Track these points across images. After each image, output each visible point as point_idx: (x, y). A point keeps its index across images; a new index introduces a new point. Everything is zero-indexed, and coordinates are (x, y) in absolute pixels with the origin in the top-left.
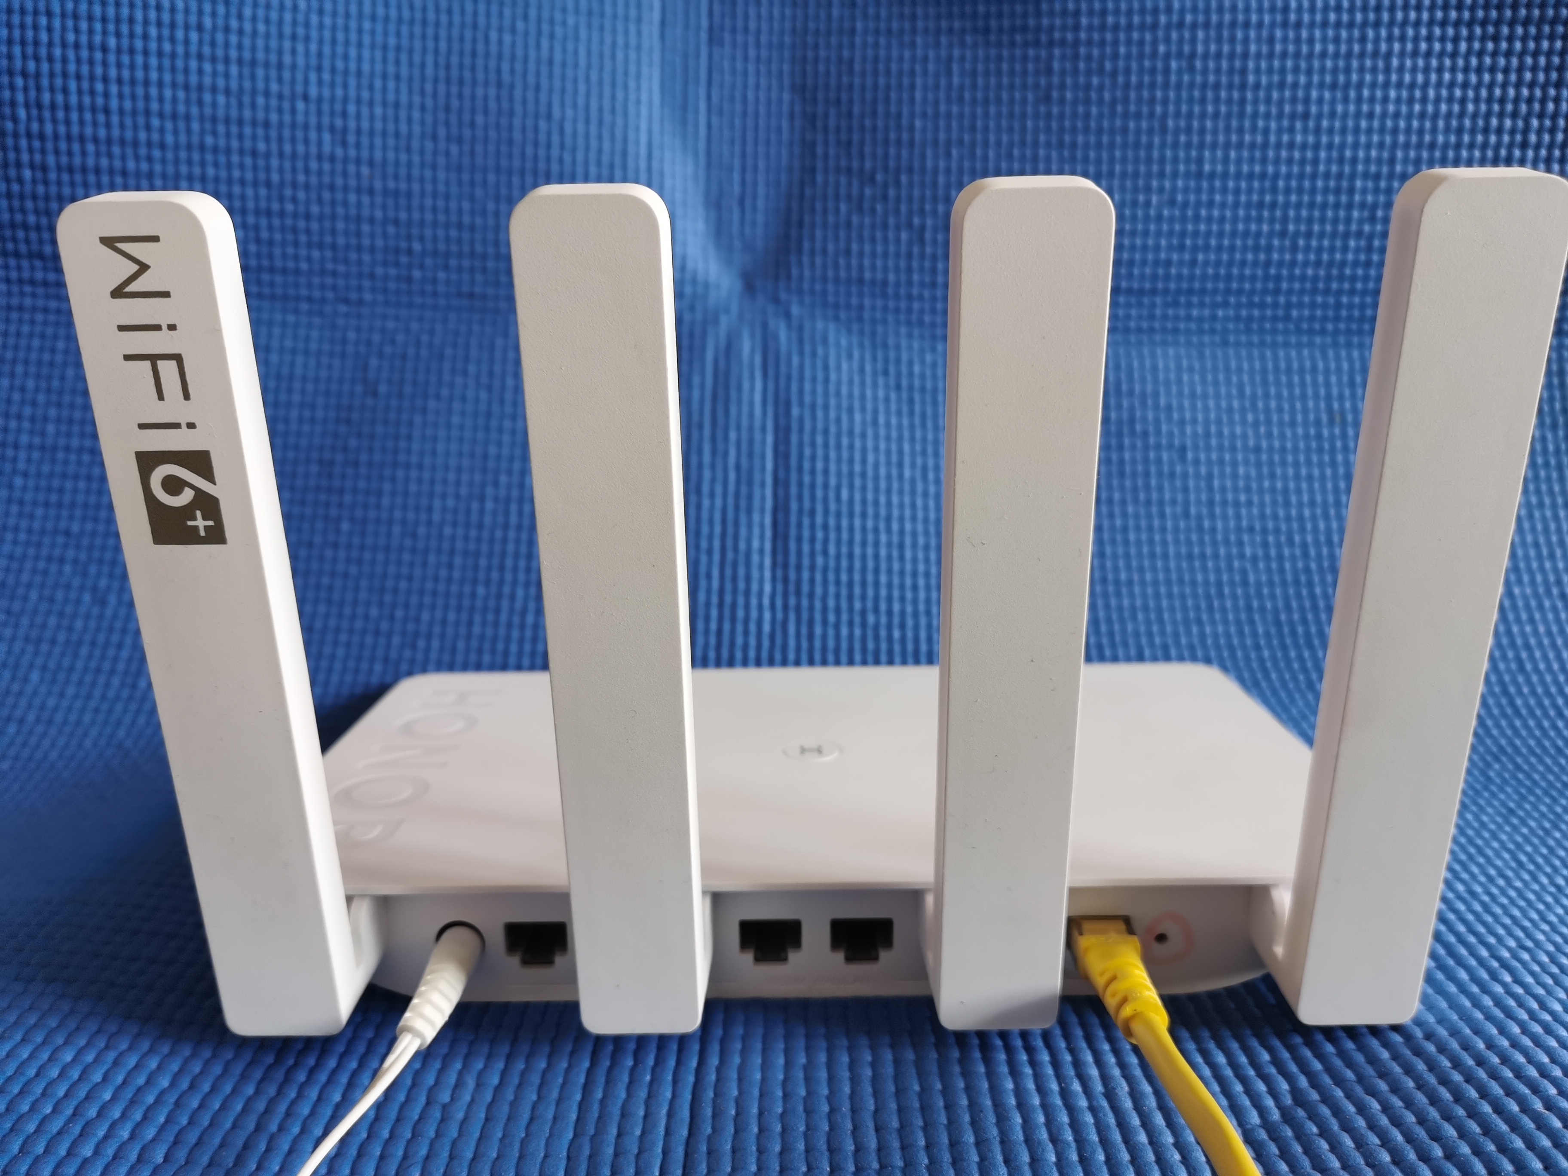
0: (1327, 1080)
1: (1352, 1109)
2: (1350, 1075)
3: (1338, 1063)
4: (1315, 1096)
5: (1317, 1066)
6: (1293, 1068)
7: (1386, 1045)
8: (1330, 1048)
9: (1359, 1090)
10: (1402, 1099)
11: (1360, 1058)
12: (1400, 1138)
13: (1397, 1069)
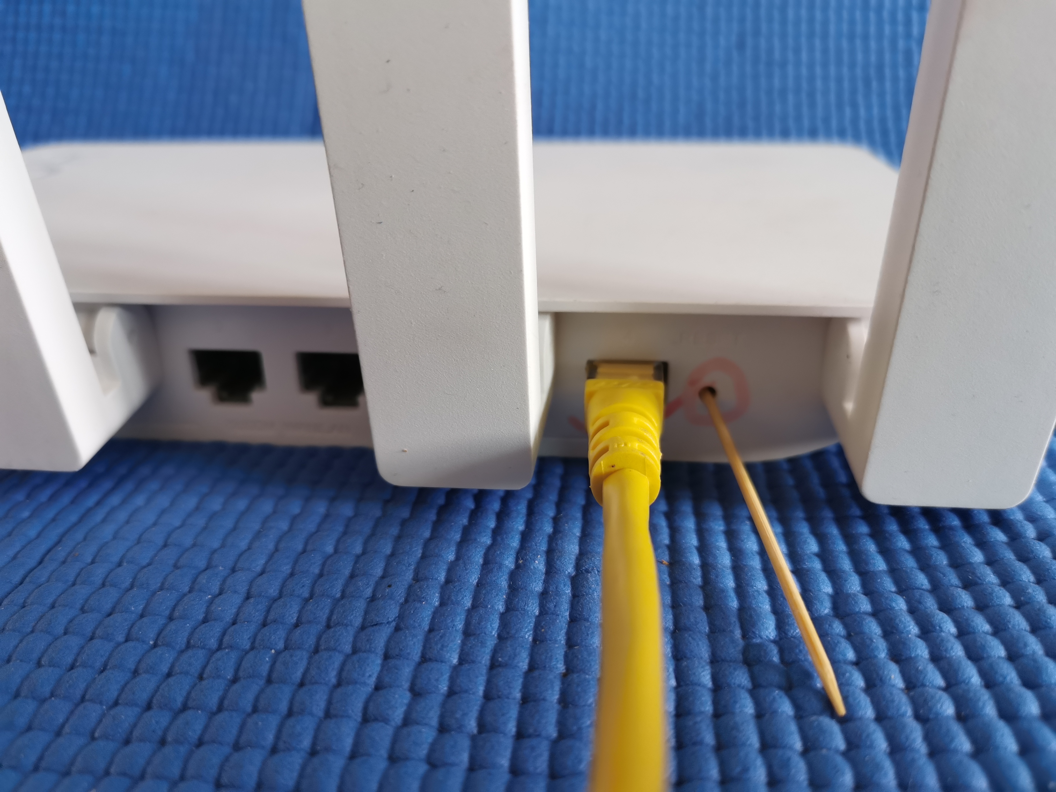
0: (888, 585)
1: (913, 629)
2: (922, 580)
3: (910, 563)
4: (865, 605)
5: (880, 564)
6: (846, 564)
7: (982, 544)
8: (903, 543)
9: (930, 604)
10: (991, 621)
11: (941, 559)
12: (975, 680)
13: (991, 578)
